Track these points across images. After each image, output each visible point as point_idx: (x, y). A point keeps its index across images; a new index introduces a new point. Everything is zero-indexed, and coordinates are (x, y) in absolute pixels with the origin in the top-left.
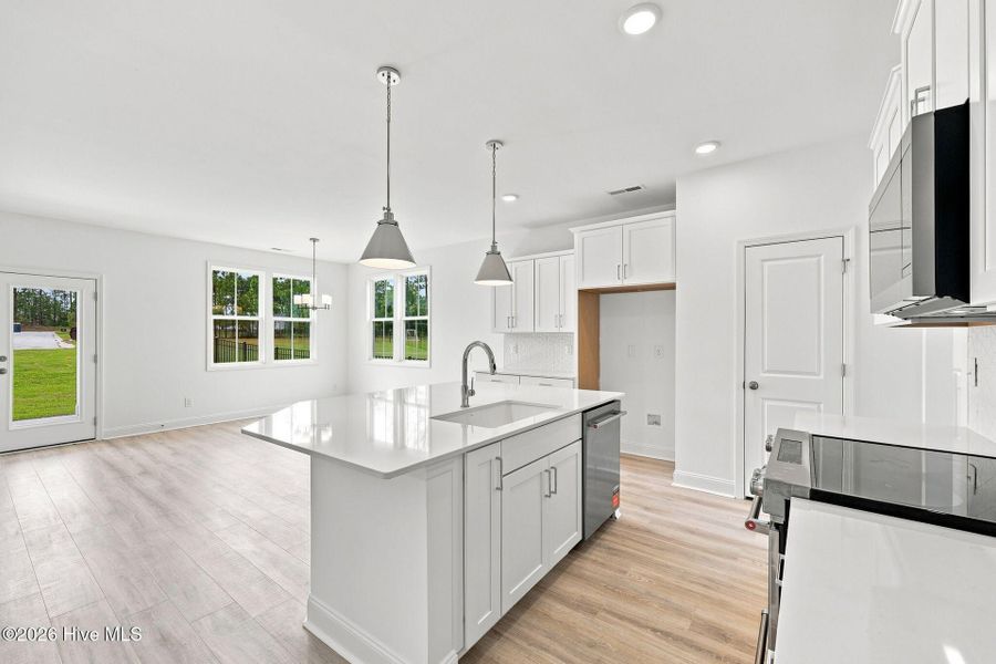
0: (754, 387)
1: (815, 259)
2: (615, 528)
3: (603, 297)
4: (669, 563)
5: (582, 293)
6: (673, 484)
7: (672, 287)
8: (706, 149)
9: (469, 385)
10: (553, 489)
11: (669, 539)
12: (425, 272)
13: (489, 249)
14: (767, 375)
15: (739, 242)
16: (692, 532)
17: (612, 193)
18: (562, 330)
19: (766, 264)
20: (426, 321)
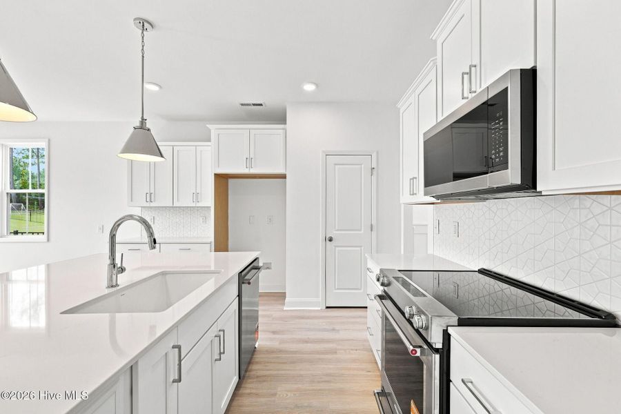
0: (331, 240)
1: (359, 166)
2: (257, 357)
3: (231, 181)
4: (302, 373)
5: (217, 176)
6: (285, 309)
7: (284, 177)
8: (309, 87)
9: (118, 261)
10: (222, 351)
11: (295, 352)
12: (42, 144)
13: (138, 124)
14: (337, 232)
15: (323, 152)
16: (307, 342)
17: (242, 105)
18: (198, 205)
19: (337, 166)
20: (43, 195)
